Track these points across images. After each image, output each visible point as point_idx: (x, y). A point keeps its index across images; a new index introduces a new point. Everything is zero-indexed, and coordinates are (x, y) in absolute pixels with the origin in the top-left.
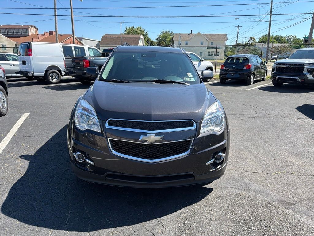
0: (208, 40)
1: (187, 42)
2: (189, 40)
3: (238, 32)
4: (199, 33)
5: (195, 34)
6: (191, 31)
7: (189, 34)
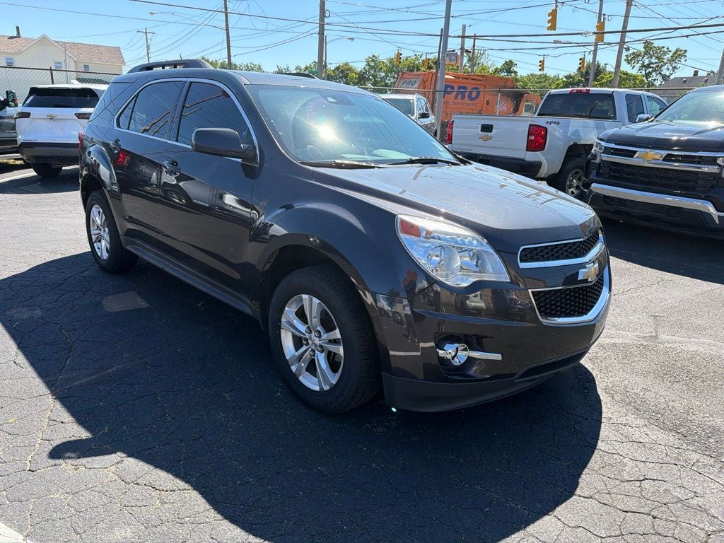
0: (75, 59)
1: (12, 59)
2: (16, 53)
3: (148, 47)
4: (44, 39)
5: (32, 40)
6: (18, 28)
7: (11, 38)
